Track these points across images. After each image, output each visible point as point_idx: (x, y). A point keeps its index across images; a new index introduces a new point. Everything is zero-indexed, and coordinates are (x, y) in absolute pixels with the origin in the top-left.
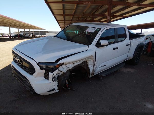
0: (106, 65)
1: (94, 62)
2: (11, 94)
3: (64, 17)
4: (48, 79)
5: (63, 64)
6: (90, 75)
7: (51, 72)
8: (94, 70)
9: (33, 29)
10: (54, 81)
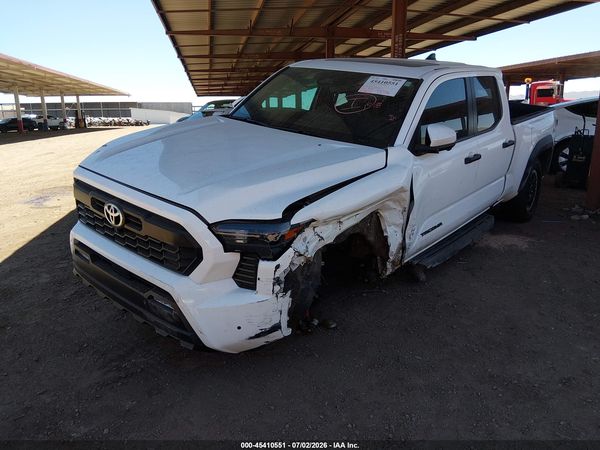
0: (441, 224)
1: (406, 214)
2: (80, 358)
3: (212, 39)
4: (253, 287)
5: (307, 224)
6: (389, 265)
7: (268, 260)
8: (403, 247)
9: (78, 96)
10: (281, 295)
